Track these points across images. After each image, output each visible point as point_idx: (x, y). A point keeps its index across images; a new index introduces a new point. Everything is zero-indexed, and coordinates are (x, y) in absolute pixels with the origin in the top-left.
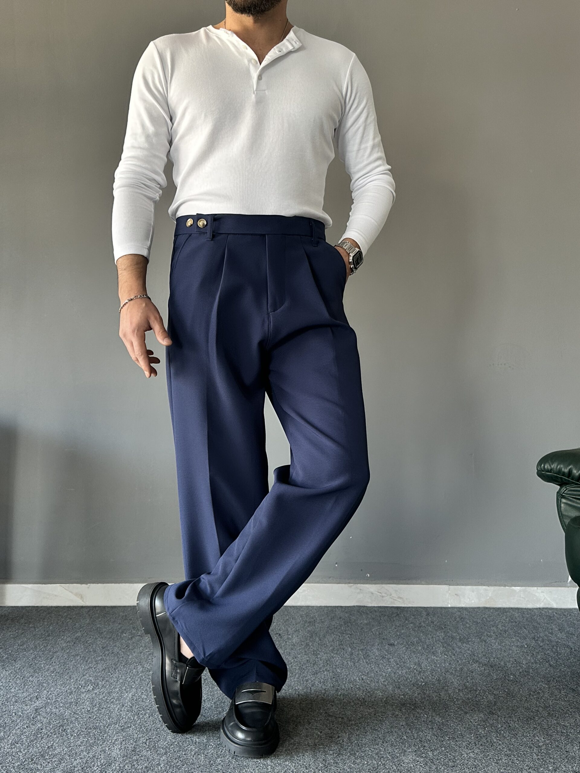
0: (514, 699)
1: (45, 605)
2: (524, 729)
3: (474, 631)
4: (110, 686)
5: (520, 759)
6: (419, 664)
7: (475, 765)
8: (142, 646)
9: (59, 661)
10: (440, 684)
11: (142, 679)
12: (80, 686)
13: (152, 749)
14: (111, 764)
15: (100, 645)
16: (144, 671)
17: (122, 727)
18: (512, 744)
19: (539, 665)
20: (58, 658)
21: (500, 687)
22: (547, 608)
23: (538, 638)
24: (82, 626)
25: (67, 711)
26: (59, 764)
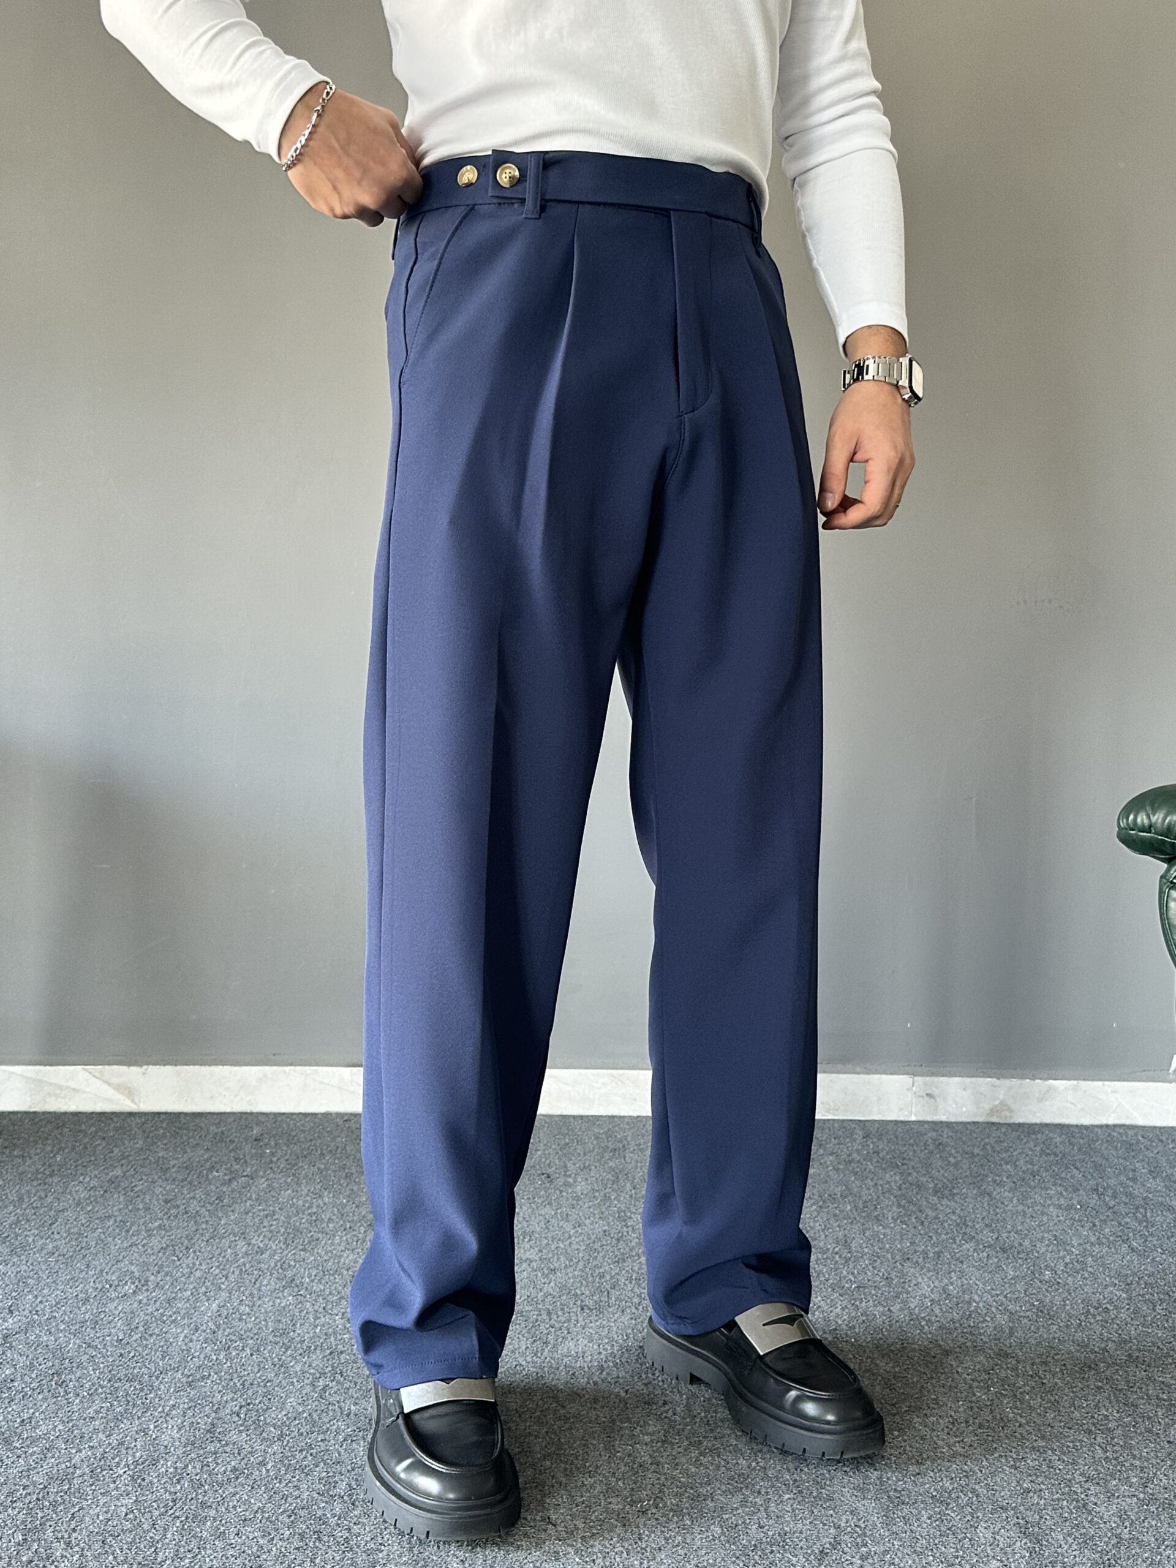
0: (1052, 1324)
1: (52, 1110)
2: (1074, 1390)
3: (966, 1172)
4: (172, 1284)
5: (1066, 1459)
6: (846, 1242)
7: (965, 1471)
8: (250, 1199)
9: (69, 1231)
10: (890, 1287)
11: (244, 1270)
12: (108, 1286)
13: (252, 1427)
14: (158, 1461)
15: (160, 1196)
16: (250, 1252)
17: (189, 1377)
18: (1049, 1425)
19: (1106, 1249)
20: (66, 1224)
21: (1022, 1295)
22: (1124, 1125)
23: (1104, 1189)
24: (127, 1154)
25: (72, 1342)
26: (41, 1460)
